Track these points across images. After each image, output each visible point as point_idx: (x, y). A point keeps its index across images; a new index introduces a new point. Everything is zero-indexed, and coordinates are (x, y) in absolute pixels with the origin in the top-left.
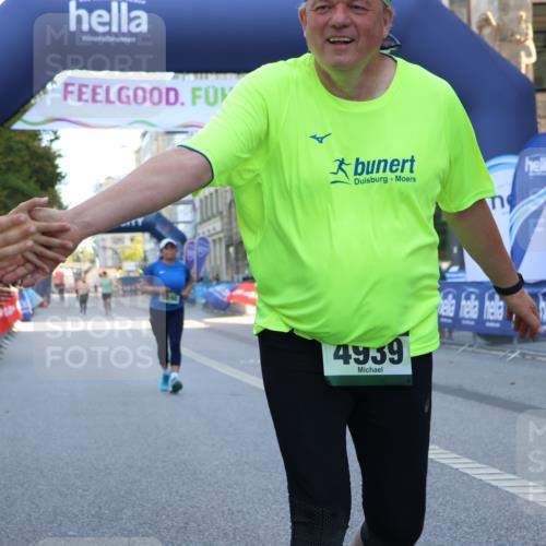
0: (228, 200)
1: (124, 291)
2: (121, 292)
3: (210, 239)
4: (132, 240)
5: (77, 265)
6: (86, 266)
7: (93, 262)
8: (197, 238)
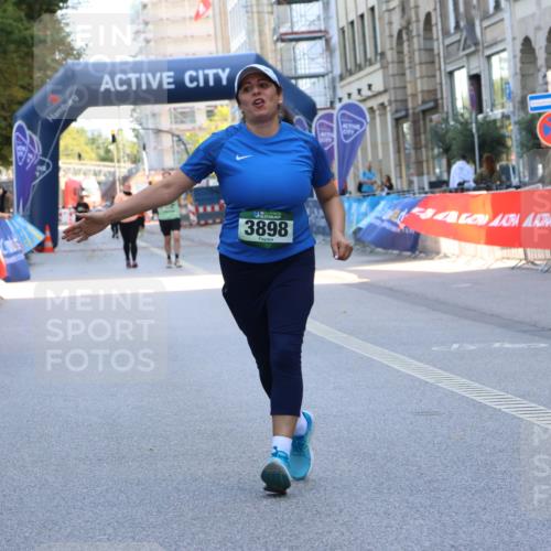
0: (396, 28)
1: (200, 216)
2: (193, 218)
3: (364, 107)
4: (210, 114)
5: (106, 167)
6: (123, 168)
7: (136, 160)
8: (338, 105)
